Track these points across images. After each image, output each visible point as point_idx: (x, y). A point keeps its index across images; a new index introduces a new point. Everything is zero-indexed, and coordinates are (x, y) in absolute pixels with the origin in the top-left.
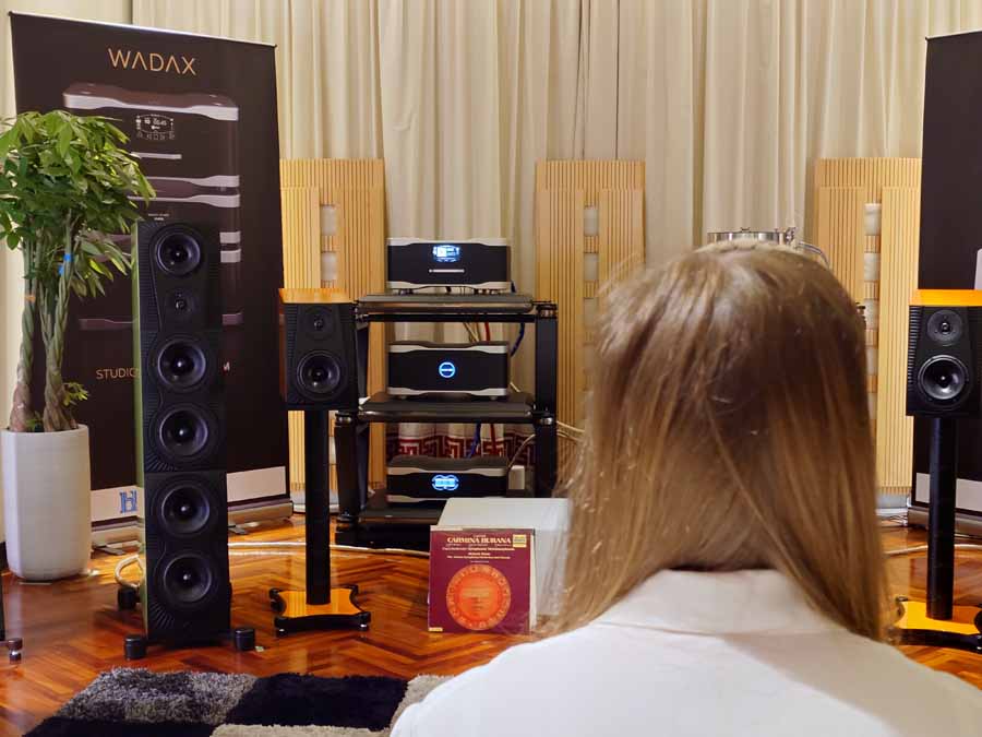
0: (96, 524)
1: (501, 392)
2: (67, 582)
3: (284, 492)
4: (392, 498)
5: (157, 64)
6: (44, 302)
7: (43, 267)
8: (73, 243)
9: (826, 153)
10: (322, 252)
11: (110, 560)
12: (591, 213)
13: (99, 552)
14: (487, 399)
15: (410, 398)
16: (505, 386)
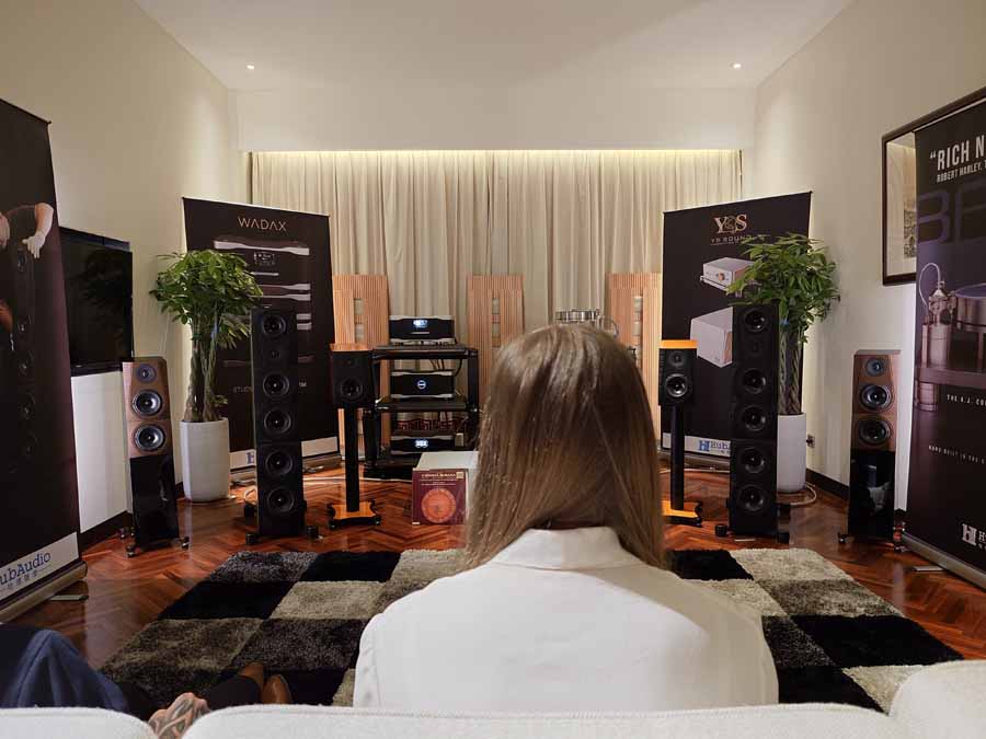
0: (232, 470)
1: (450, 396)
2: (218, 502)
3: (336, 449)
4: (393, 452)
5: (265, 225)
6: (202, 352)
7: (202, 334)
8: (219, 319)
9: (614, 271)
10: (356, 323)
11: (241, 489)
12: (495, 302)
13: (236, 485)
14: (443, 399)
15: (402, 400)
16: (452, 392)
